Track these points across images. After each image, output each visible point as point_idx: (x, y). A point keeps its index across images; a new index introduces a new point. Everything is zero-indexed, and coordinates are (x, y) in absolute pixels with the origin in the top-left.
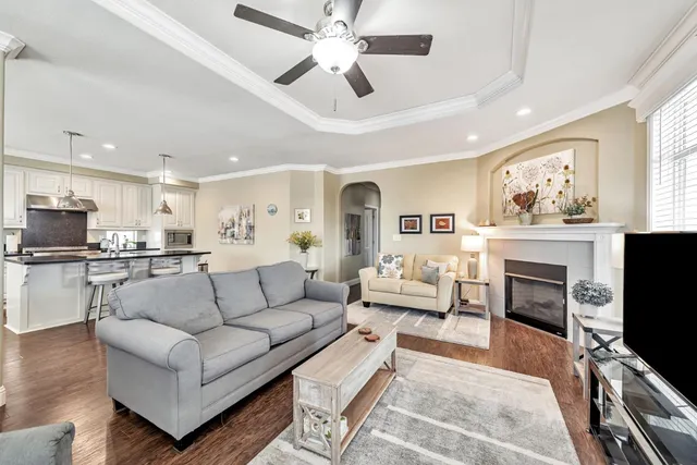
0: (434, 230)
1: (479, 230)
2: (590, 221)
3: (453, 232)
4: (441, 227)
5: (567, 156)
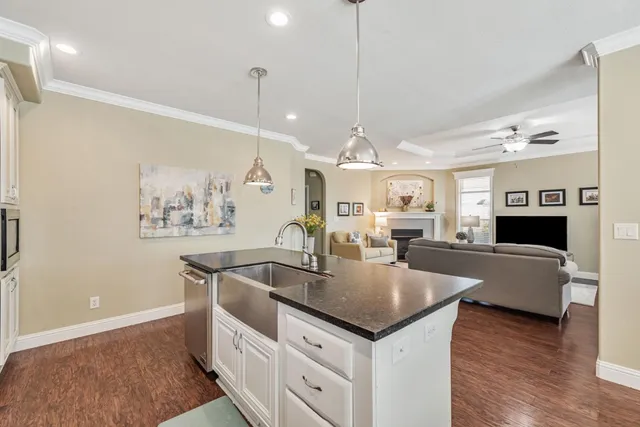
0: (355, 213)
1: (378, 214)
2: (433, 211)
3: (363, 215)
4: (358, 211)
5: (421, 183)
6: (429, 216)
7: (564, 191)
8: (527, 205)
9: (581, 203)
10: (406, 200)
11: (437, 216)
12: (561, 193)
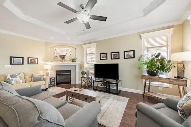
0: (29, 63)
1: (47, 63)
2: (75, 62)
3: (37, 64)
4: (32, 62)
5: (70, 49)
6: (74, 64)
7: (119, 52)
8: (107, 59)
9: (125, 58)
10: (63, 57)
11: (77, 64)
12: (118, 53)
